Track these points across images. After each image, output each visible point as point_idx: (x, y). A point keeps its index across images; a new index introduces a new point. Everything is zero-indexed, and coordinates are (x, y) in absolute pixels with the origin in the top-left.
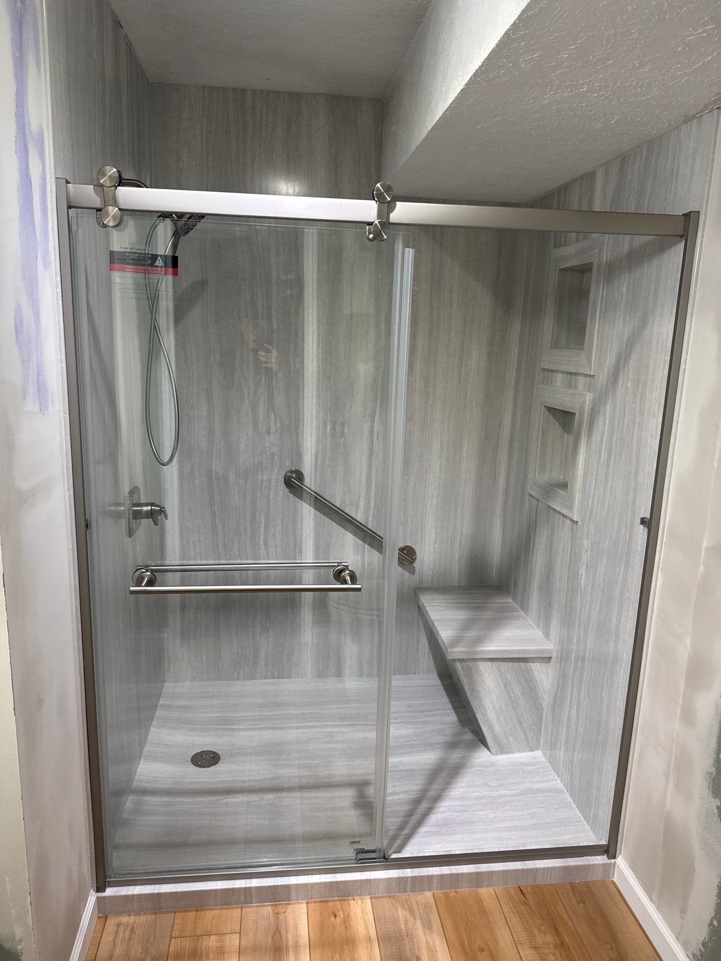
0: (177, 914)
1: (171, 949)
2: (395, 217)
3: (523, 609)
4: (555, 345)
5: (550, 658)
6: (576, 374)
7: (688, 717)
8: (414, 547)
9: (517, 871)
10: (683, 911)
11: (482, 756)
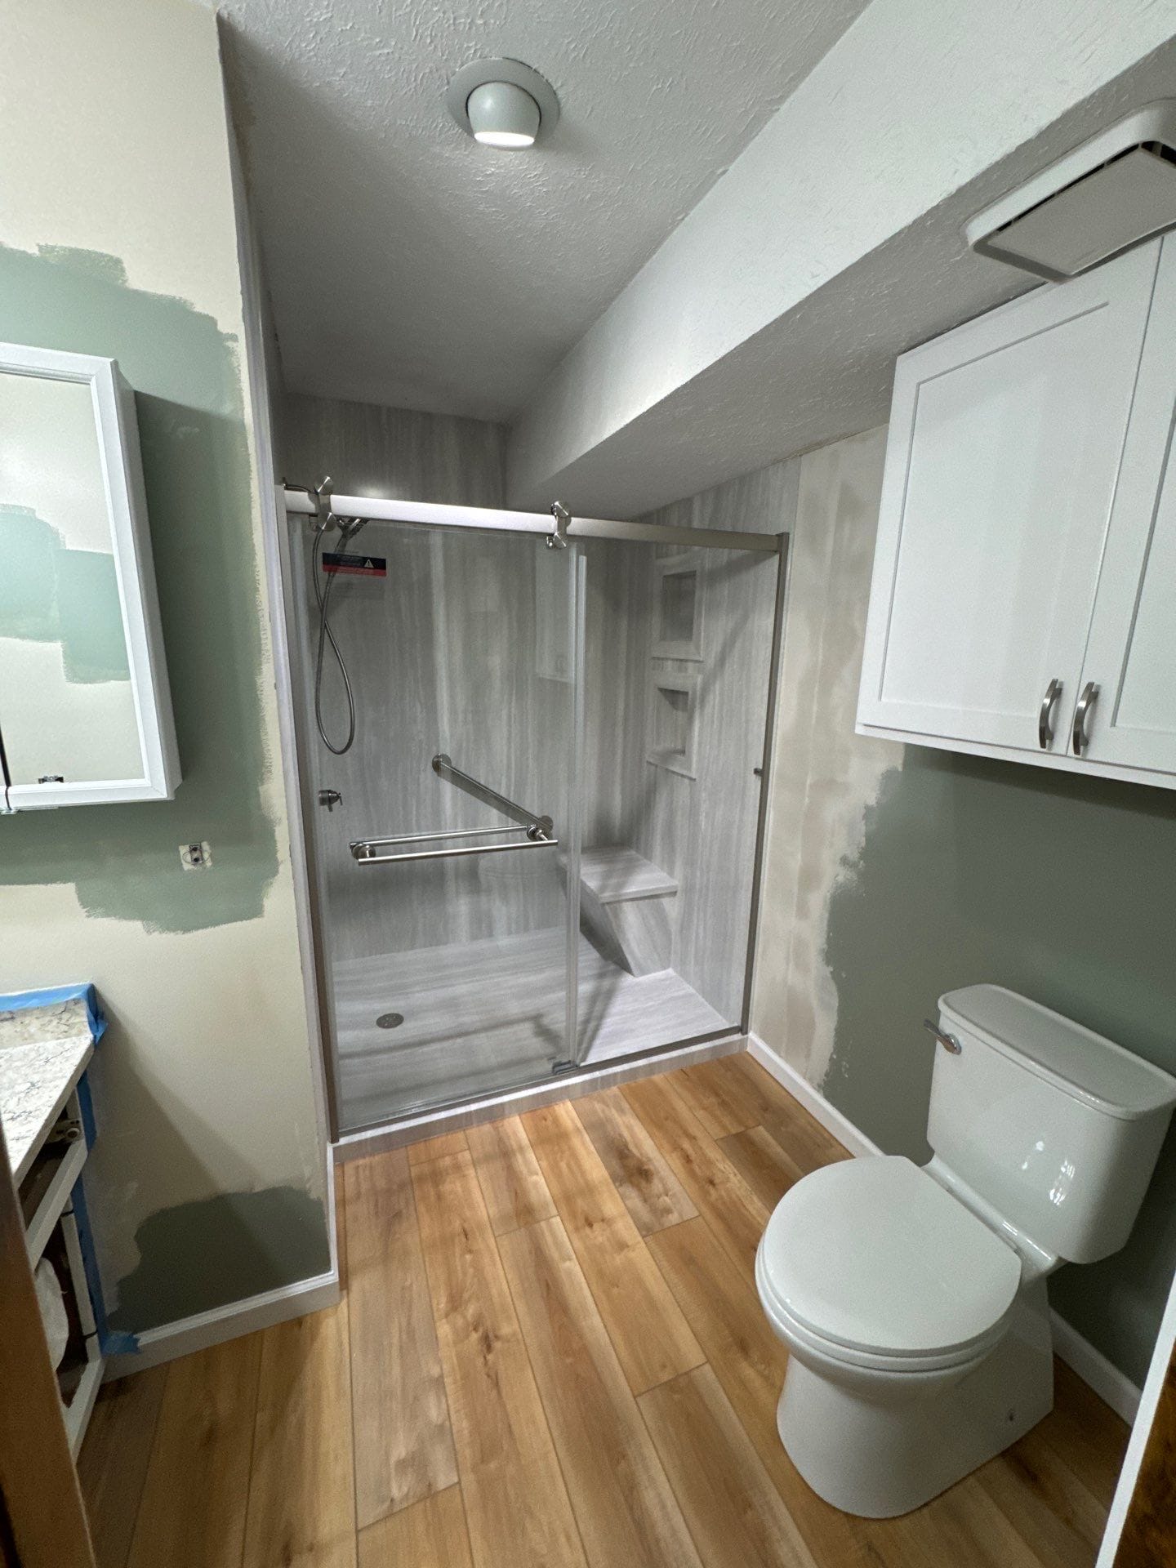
0: (409, 1148)
1: (413, 1175)
2: (571, 529)
3: (646, 858)
4: (663, 638)
5: (676, 892)
6: (686, 661)
7: (802, 911)
8: (550, 816)
9: (679, 1057)
10: (808, 1056)
11: (628, 980)
